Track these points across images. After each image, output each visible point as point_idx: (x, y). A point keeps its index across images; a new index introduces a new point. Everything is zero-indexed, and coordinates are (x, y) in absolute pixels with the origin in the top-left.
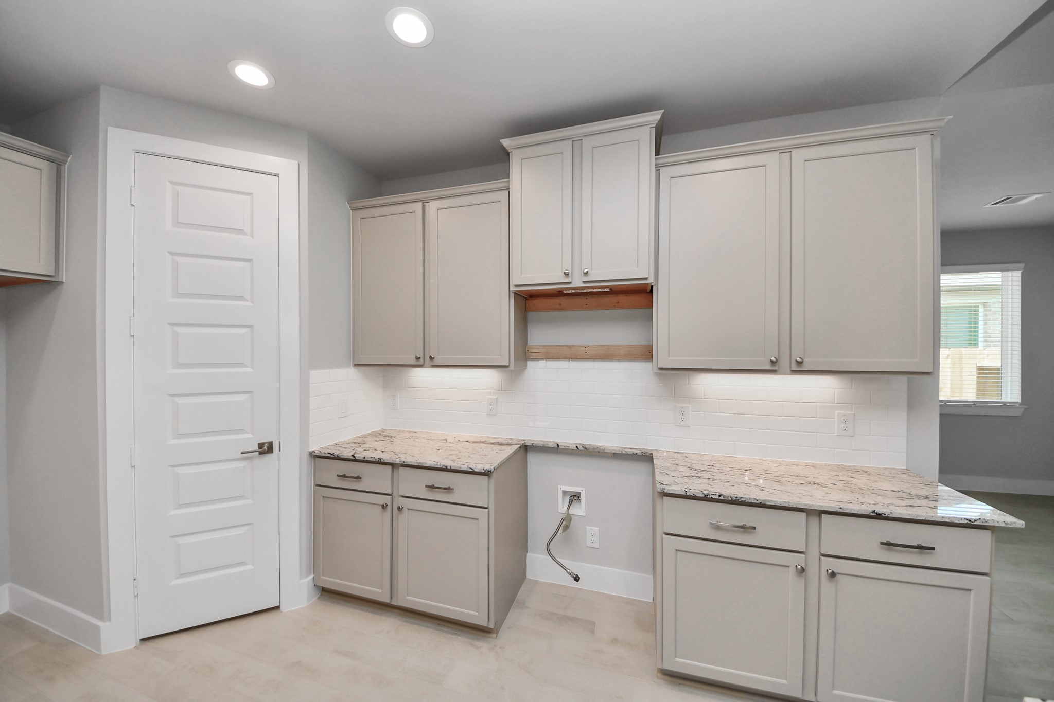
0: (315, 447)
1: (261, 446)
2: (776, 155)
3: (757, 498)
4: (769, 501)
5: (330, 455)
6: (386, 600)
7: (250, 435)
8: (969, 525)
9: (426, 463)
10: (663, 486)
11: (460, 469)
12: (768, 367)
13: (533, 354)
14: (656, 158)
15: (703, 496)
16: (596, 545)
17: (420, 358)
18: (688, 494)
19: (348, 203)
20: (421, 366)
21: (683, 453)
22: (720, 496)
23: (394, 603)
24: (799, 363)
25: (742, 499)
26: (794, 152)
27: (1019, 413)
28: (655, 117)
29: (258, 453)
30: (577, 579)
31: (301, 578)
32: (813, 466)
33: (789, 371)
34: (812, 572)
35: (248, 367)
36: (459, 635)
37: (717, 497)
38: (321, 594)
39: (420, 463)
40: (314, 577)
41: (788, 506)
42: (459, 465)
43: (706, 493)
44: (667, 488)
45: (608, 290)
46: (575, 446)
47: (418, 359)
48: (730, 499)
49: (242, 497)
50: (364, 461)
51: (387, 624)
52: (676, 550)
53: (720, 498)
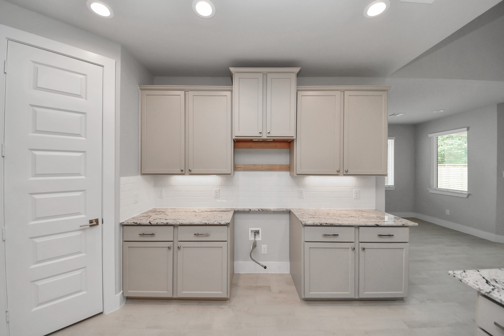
0: (123, 220)
1: (91, 222)
2: (339, 92)
3: (339, 223)
4: (343, 224)
5: (134, 224)
6: (170, 296)
7: (83, 216)
8: (403, 226)
9: (194, 223)
10: (305, 222)
11: (214, 224)
12: (336, 173)
13: (238, 168)
14: (297, 87)
15: (320, 224)
16: (266, 253)
17: (183, 170)
18: (314, 224)
19: (139, 86)
20: (183, 174)
21: (301, 209)
22: (326, 224)
23: (175, 296)
24: (347, 172)
25: (334, 224)
26: (345, 92)
27: (393, 189)
28: (297, 70)
29: (89, 226)
30: (265, 268)
31: (116, 294)
32: (348, 211)
33: (343, 175)
34: (357, 249)
35: (82, 176)
36: (211, 305)
37: (325, 224)
38: (126, 301)
39: (191, 223)
40: (123, 292)
41: (349, 225)
42: (213, 222)
43: (321, 223)
44: (307, 223)
45: (272, 140)
46: (258, 209)
47: (182, 171)
48: (330, 225)
49: (79, 252)
50: (157, 225)
51: (172, 308)
52: (310, 248)
53: (326, 225)
